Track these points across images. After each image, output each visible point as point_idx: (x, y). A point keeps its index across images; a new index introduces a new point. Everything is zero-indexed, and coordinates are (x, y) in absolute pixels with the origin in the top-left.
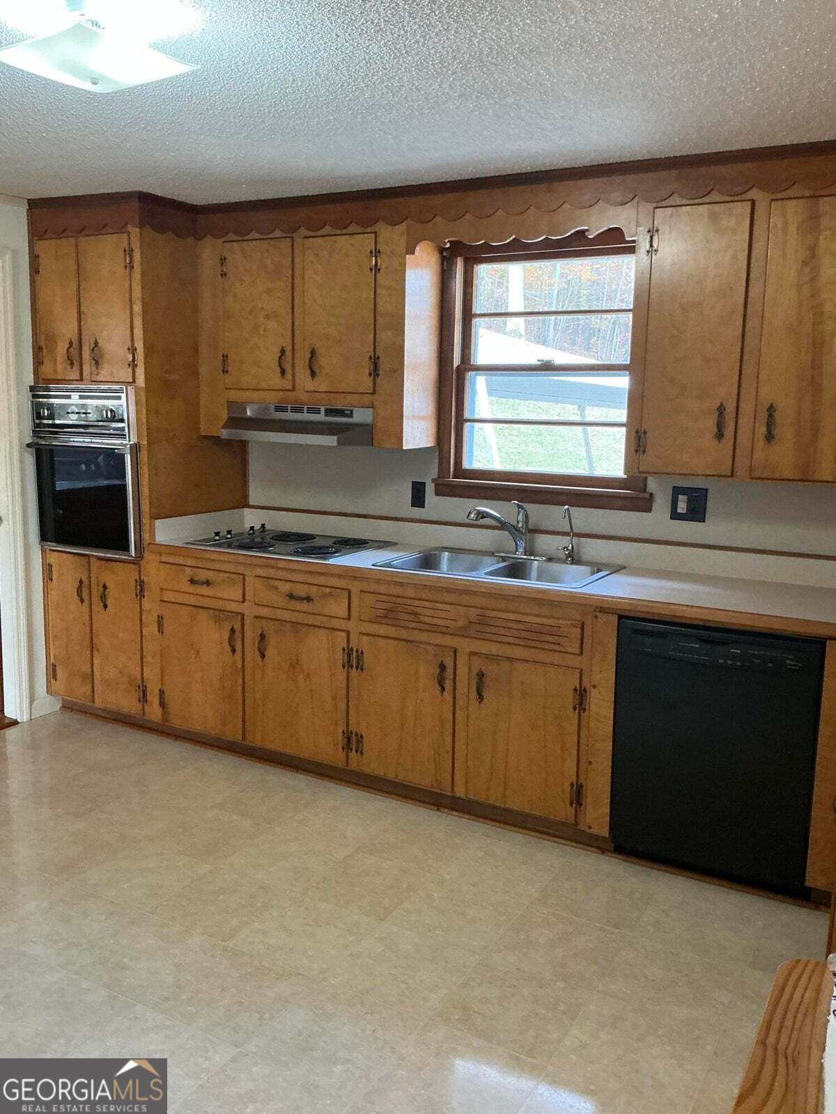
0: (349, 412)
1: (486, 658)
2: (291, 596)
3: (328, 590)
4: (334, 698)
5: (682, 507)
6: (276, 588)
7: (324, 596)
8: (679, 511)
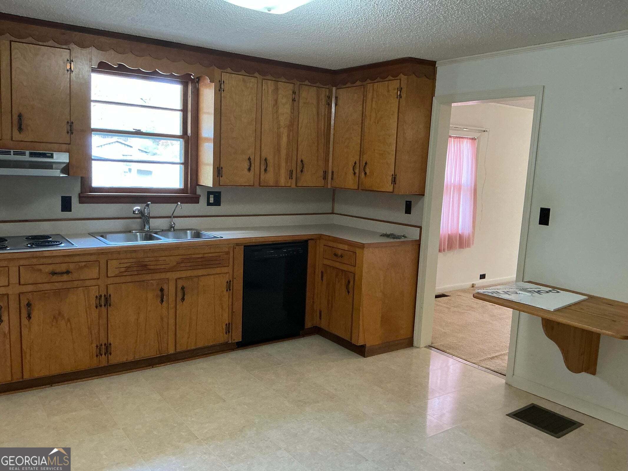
0: (50, 155)
1: (186, 279)
2: (54, 273)
3: (84, 264)
4: (89, 328)
5: (212, 200)
6: (40, 270)
7: (81, 268)
8: (211, 202)
